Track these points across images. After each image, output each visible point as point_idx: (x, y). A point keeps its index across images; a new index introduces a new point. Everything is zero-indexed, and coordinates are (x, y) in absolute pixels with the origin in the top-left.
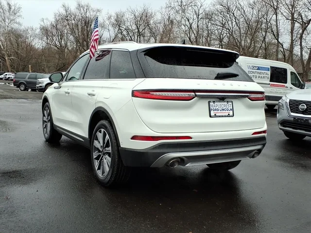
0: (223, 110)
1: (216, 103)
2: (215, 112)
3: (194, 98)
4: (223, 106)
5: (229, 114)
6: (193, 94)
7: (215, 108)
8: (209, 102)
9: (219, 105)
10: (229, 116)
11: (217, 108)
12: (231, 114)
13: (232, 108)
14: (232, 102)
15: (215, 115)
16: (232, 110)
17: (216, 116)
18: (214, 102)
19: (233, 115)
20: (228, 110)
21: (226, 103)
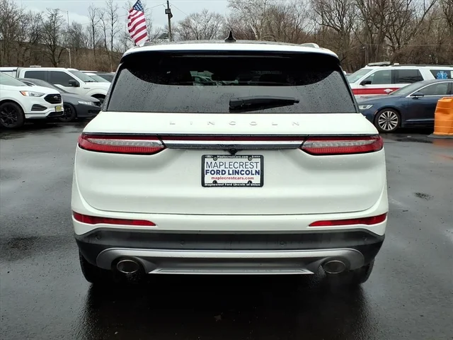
0: (237, 172)
1: (219, 160)
2: (215, 176)
3: (162, 149)
4: (236, 165)
5: (251, 182)
6: (159, 142)
7: (215, 169)
8: (204, 157)
9: (226, 162)
10: (250, 184)
11: (222, 168)
12: (257, 179)
13: (259, 168)
14: (262, 157)
15: (215, 182)
16: (261, 173)
17: (215, 184)
18: (215, 157)
19: (262, 184)
20: (248, 172)
21: (246, 160)
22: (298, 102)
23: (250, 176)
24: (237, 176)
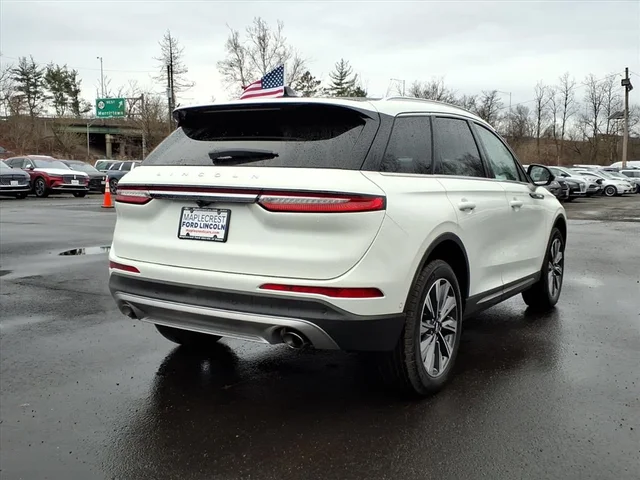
0: (207, 226)
1: (194, 212)
2: (190, 228)
3: (150, 200)
4: (208, 219)
5: (215, 236)
7: (191, 221)
8: (183, 209)
9: (202, 216)
10: (214, 239)
11: (196, 221)
12: (221, 235)
13: (225, 224)
14: (229, 212)
15: (188, 234)
16: (227, 228)
17: (188, 237)
18: (191, 209)
19: (225, 240)
20: (216, 227)
21: (216, 214)
22: (277, 155)
23: (217, 230)
24: (206, 230)
